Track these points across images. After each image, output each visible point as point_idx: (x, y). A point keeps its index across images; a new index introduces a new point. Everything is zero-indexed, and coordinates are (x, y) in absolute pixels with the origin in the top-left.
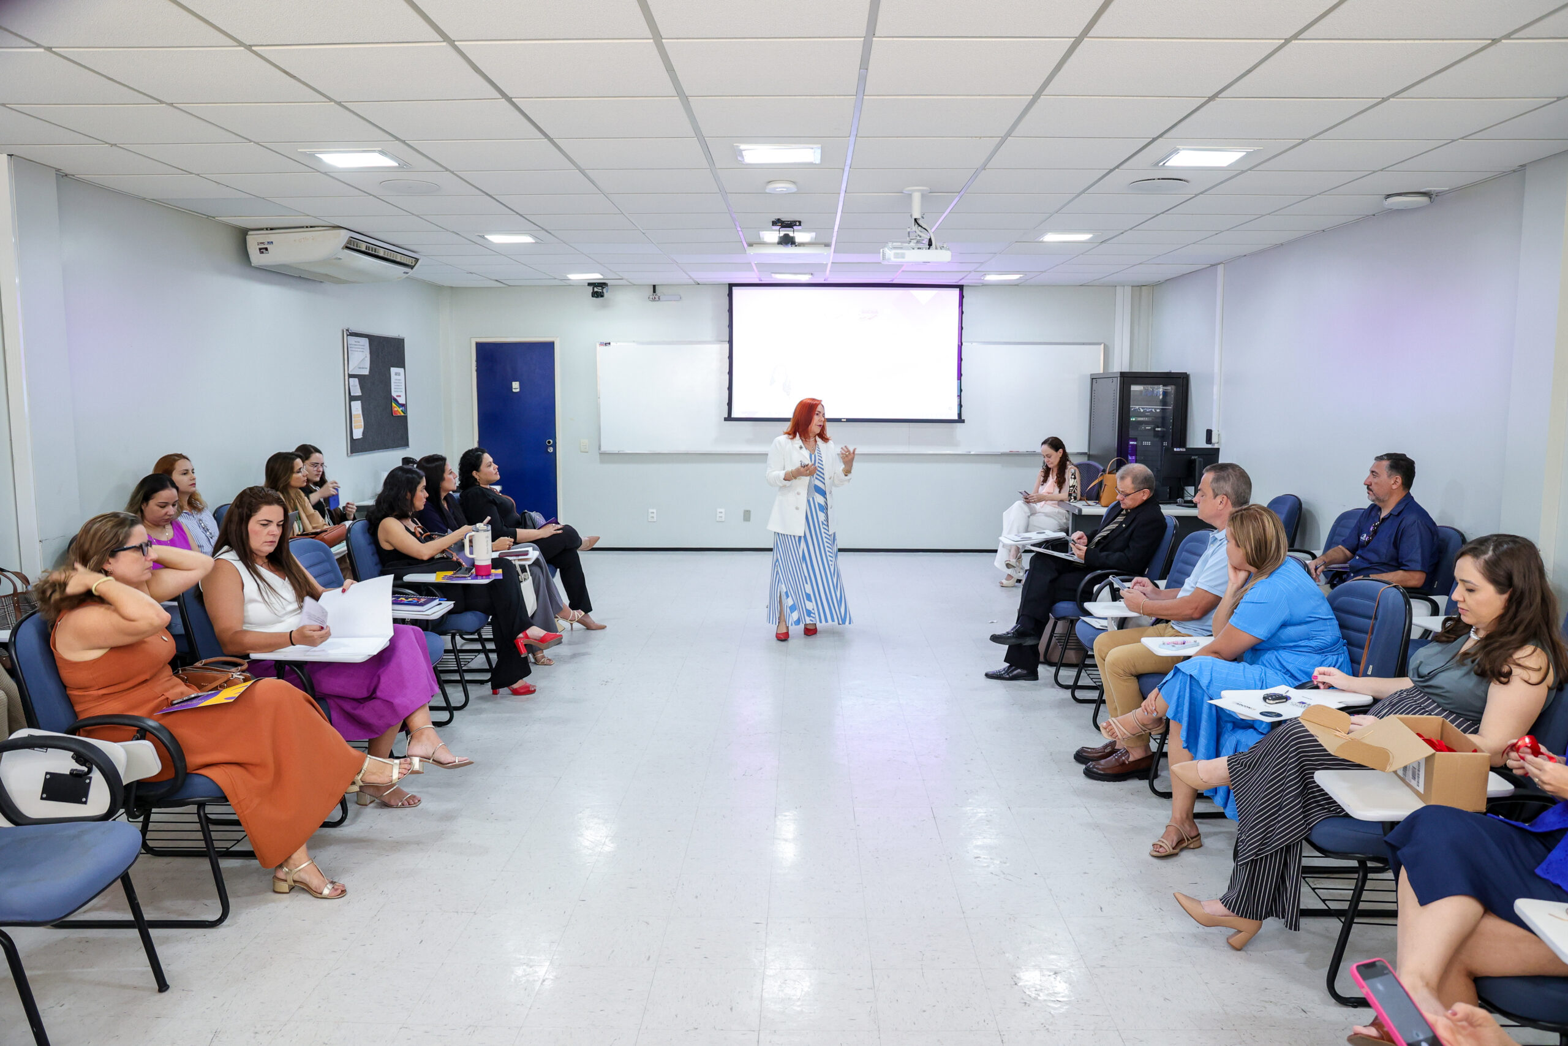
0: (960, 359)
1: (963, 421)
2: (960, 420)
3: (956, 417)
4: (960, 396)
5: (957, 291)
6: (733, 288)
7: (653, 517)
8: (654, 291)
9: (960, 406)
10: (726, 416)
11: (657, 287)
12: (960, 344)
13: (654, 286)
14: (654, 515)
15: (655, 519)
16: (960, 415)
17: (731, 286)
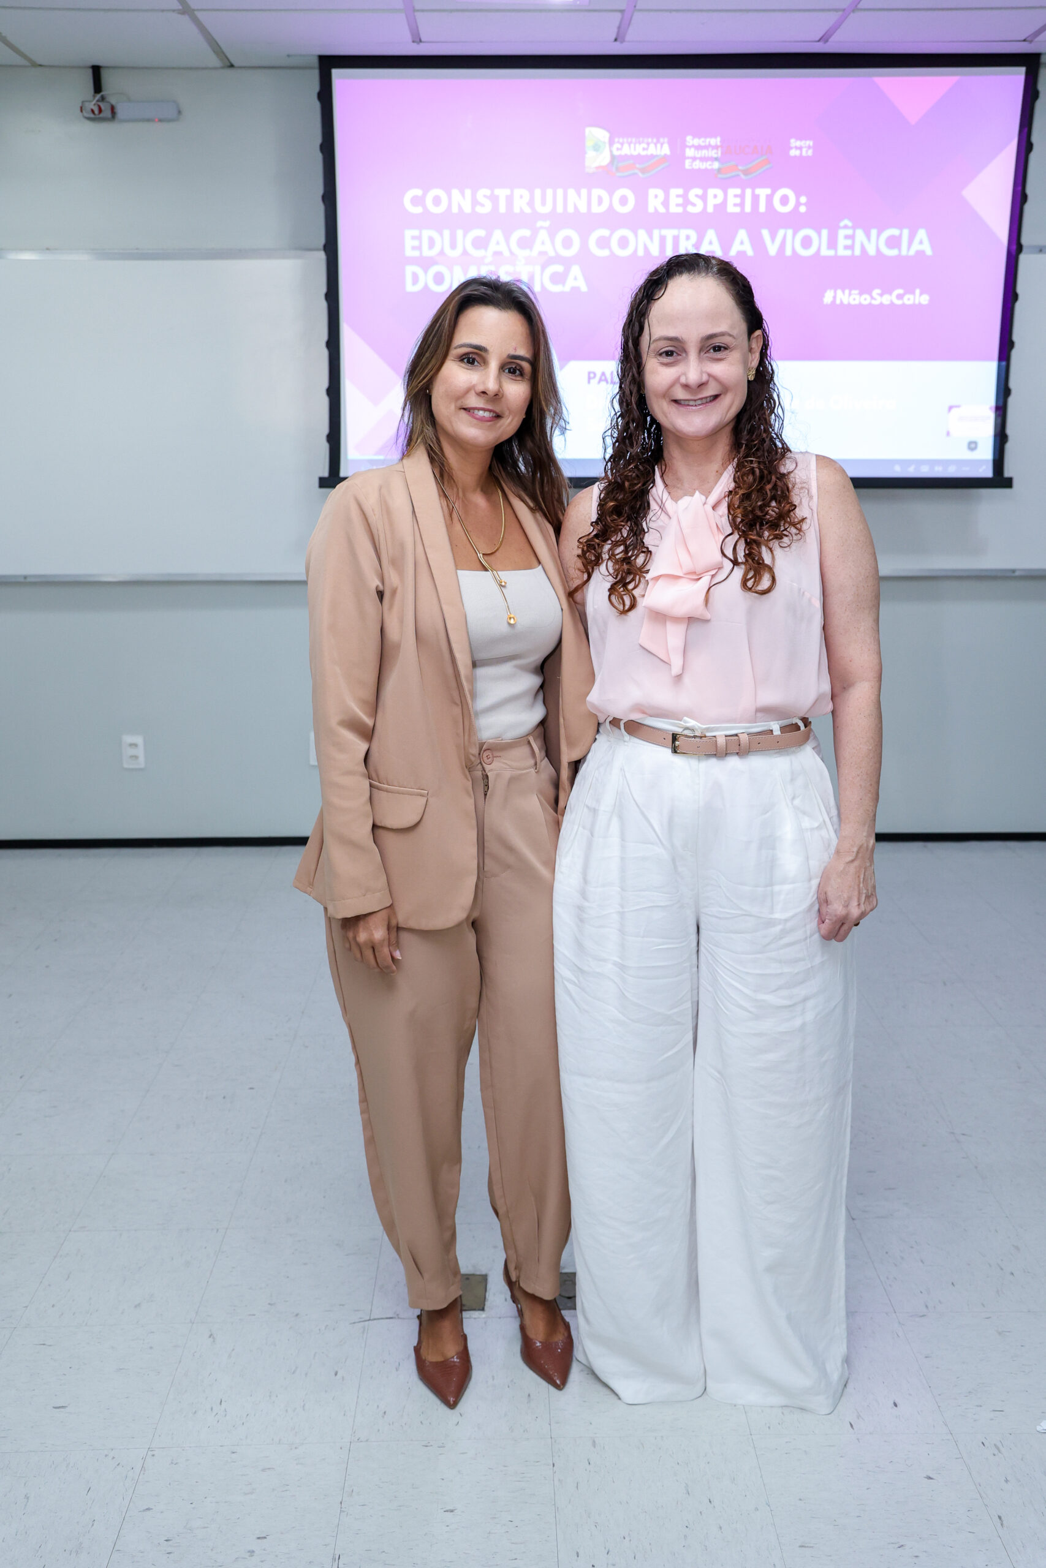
0: (1010, 296)
1: (1008, 483)
2: (999, 480)
3: (987, 472)
4: (1001, 410)
5: (1017, 76)
6: (336, 73)
7: (136, 757)
8: (98, 87)
9: (1001, 437)
10: (326, 474)
11: (107, 78)
12: (1014, 247)
13: (96, 71)
14: (140, 752)
15: (141, 762)
16: (999, 462)
17: (328, 63)
